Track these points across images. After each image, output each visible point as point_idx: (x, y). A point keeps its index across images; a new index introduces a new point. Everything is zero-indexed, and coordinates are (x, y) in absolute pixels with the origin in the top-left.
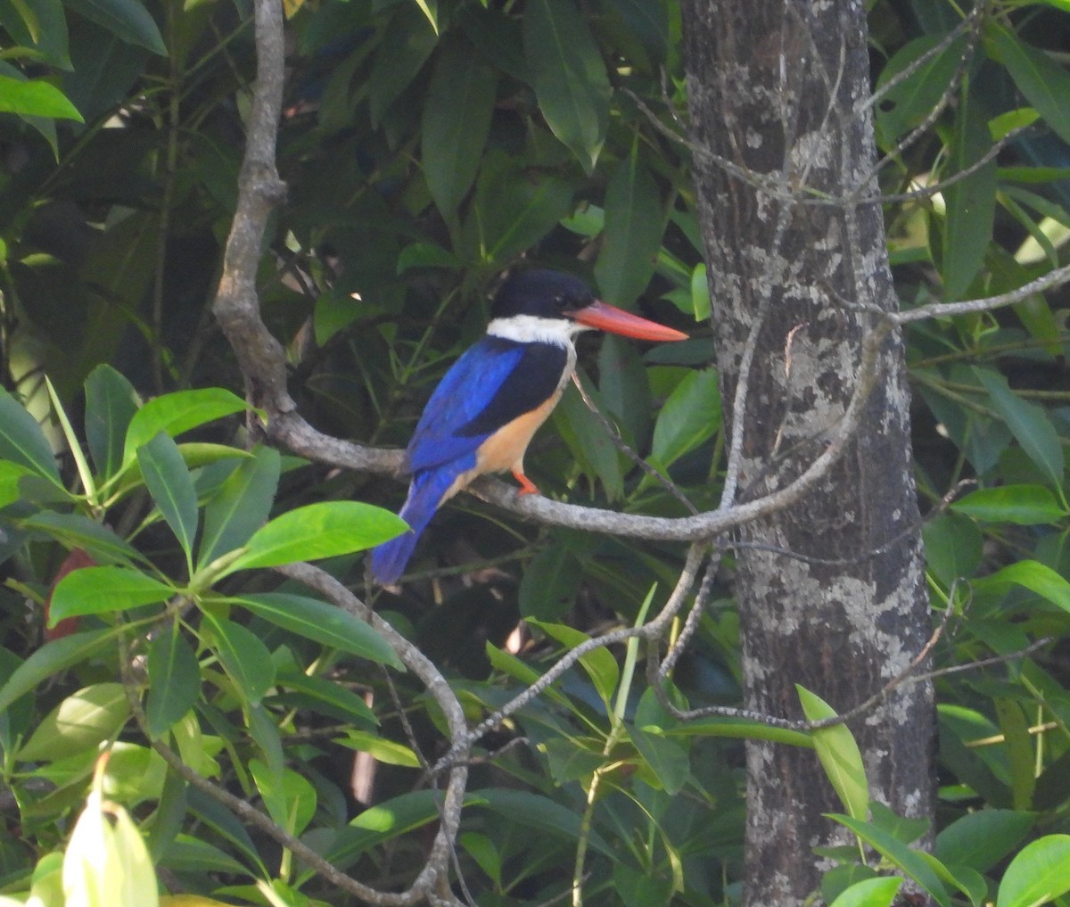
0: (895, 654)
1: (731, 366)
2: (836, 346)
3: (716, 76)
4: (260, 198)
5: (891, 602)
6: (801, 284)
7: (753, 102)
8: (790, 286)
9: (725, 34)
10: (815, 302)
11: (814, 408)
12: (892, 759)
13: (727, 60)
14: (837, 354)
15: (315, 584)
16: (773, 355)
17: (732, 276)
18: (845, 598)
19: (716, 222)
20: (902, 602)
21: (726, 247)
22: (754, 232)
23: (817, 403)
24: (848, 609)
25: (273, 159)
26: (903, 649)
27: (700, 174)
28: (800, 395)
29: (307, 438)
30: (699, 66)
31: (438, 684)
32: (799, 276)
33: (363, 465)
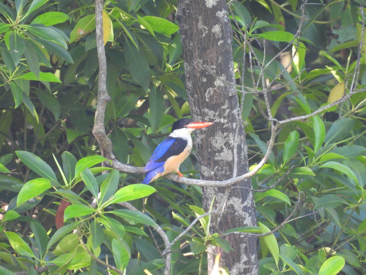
0: (247, 217)
1: (200, 142)
2: (228, 134)
3: (193, 63)
4: (104, 101)
5: (245, 204)
6: (219, 118)
7: (204, 69)
8: (216, 119)
9: (195, 51)
10: (223, 123)
11: (223, 152)
12: (247, 246)
13: (196, 58)
14: (229, 137)
15: (124, 205)
16: (211, 138)
17: (199, 117)
18: (234, 203)
19: (194, 103)
20: (248, 203)
21: (197, 109)
22: (205, 105)
23: (224, 150)
24: (235, 206)
25: (106, 90)
26: (249, 216)
27: (189, 90)
28: (219, 148)
29: (119, 166)
30: (188, 61)
31: (160, 230)
32: (218, 116)
33: (135, 172)
